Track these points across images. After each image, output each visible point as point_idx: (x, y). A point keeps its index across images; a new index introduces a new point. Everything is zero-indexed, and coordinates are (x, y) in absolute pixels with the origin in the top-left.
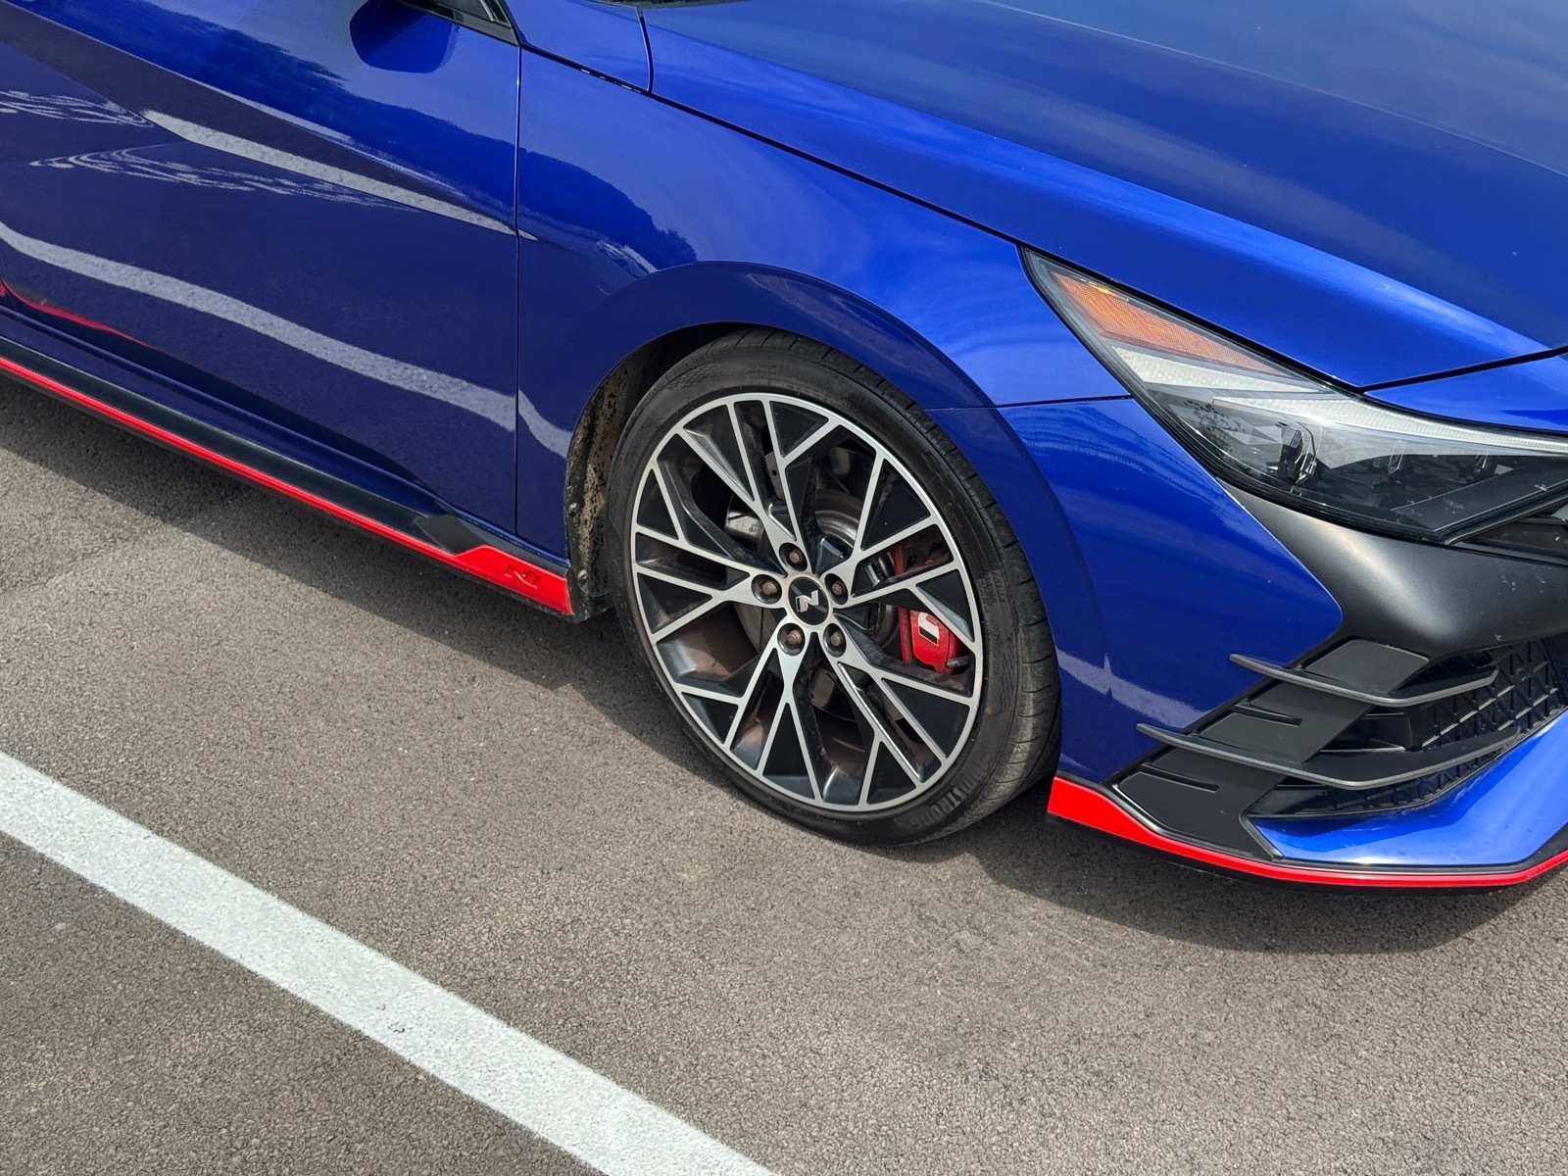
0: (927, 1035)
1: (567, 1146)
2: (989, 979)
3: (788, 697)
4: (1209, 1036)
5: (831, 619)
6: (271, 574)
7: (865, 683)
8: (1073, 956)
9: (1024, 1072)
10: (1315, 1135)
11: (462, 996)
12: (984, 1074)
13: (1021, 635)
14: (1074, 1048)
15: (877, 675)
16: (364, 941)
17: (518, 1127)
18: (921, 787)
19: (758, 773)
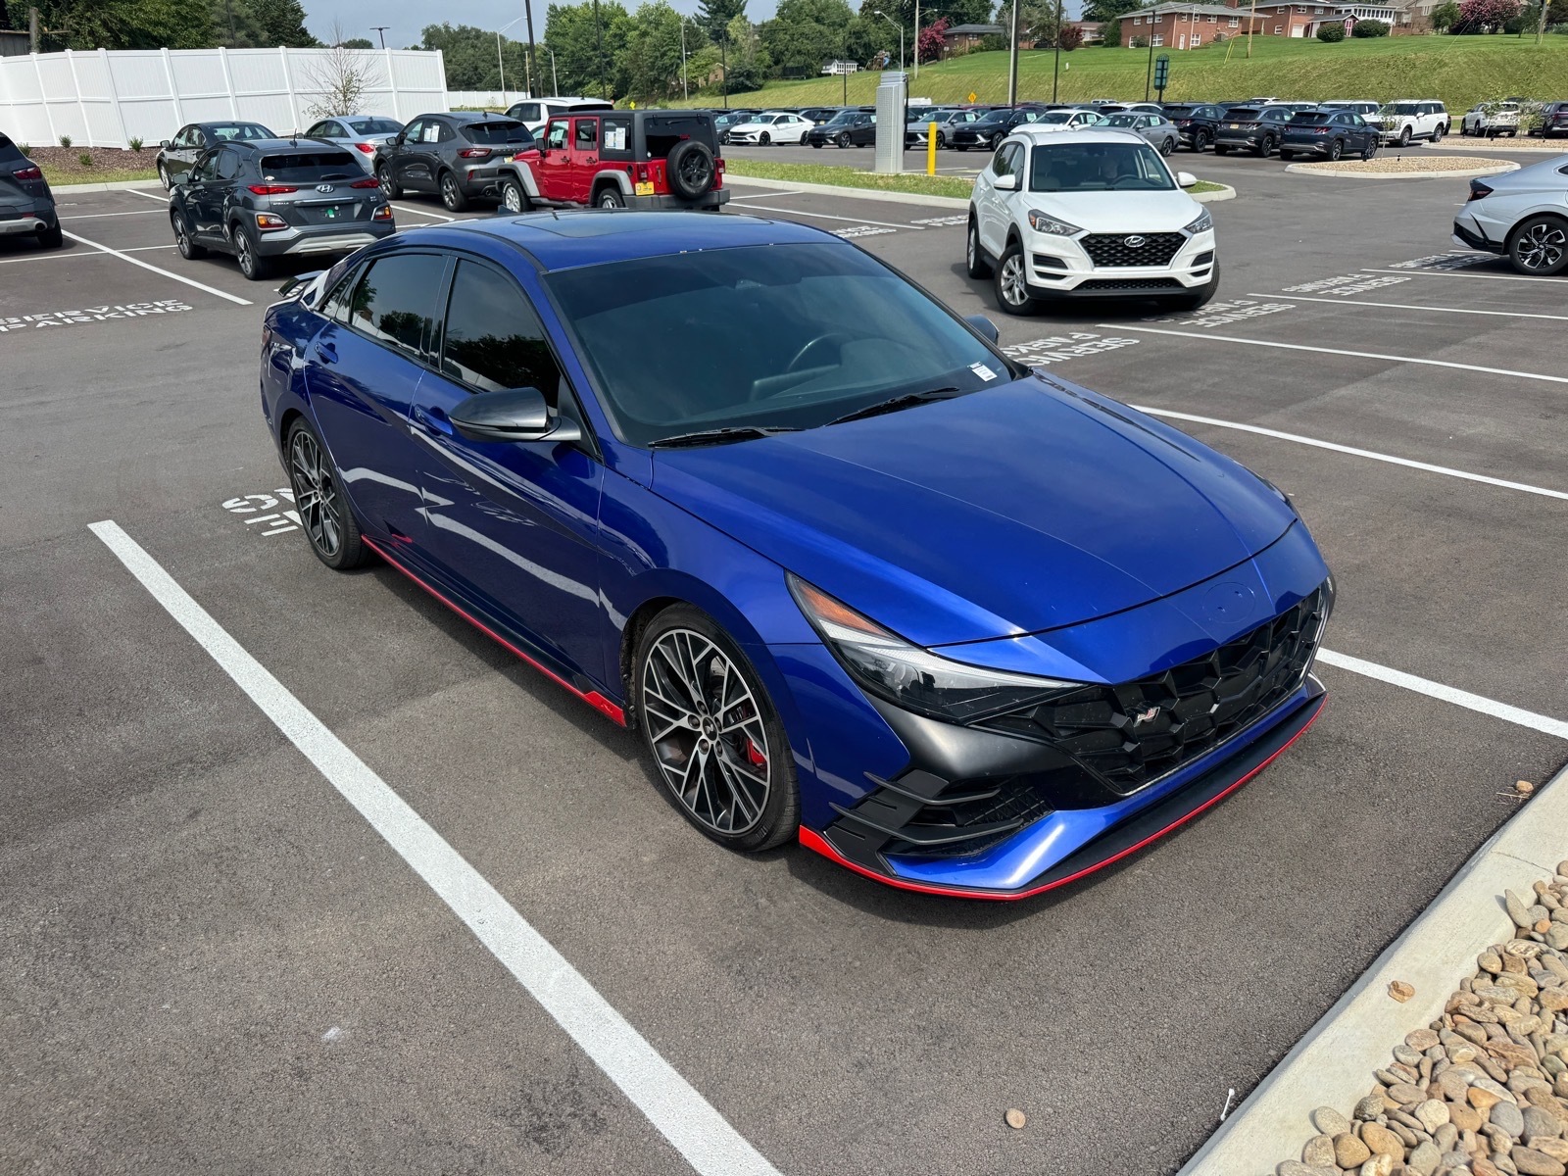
1: (529, 987)
3: (702, 775)
4: (858, 964)
5: (718, 739)
6: (528, 696)
7: (729, 770)
9: (758, 973)
11: (516, 908)
14: (788, 963)
15: (734, 767)
16: (485, 878)
17: (512, 975)
18: (751, 824)
19: (693, 810)
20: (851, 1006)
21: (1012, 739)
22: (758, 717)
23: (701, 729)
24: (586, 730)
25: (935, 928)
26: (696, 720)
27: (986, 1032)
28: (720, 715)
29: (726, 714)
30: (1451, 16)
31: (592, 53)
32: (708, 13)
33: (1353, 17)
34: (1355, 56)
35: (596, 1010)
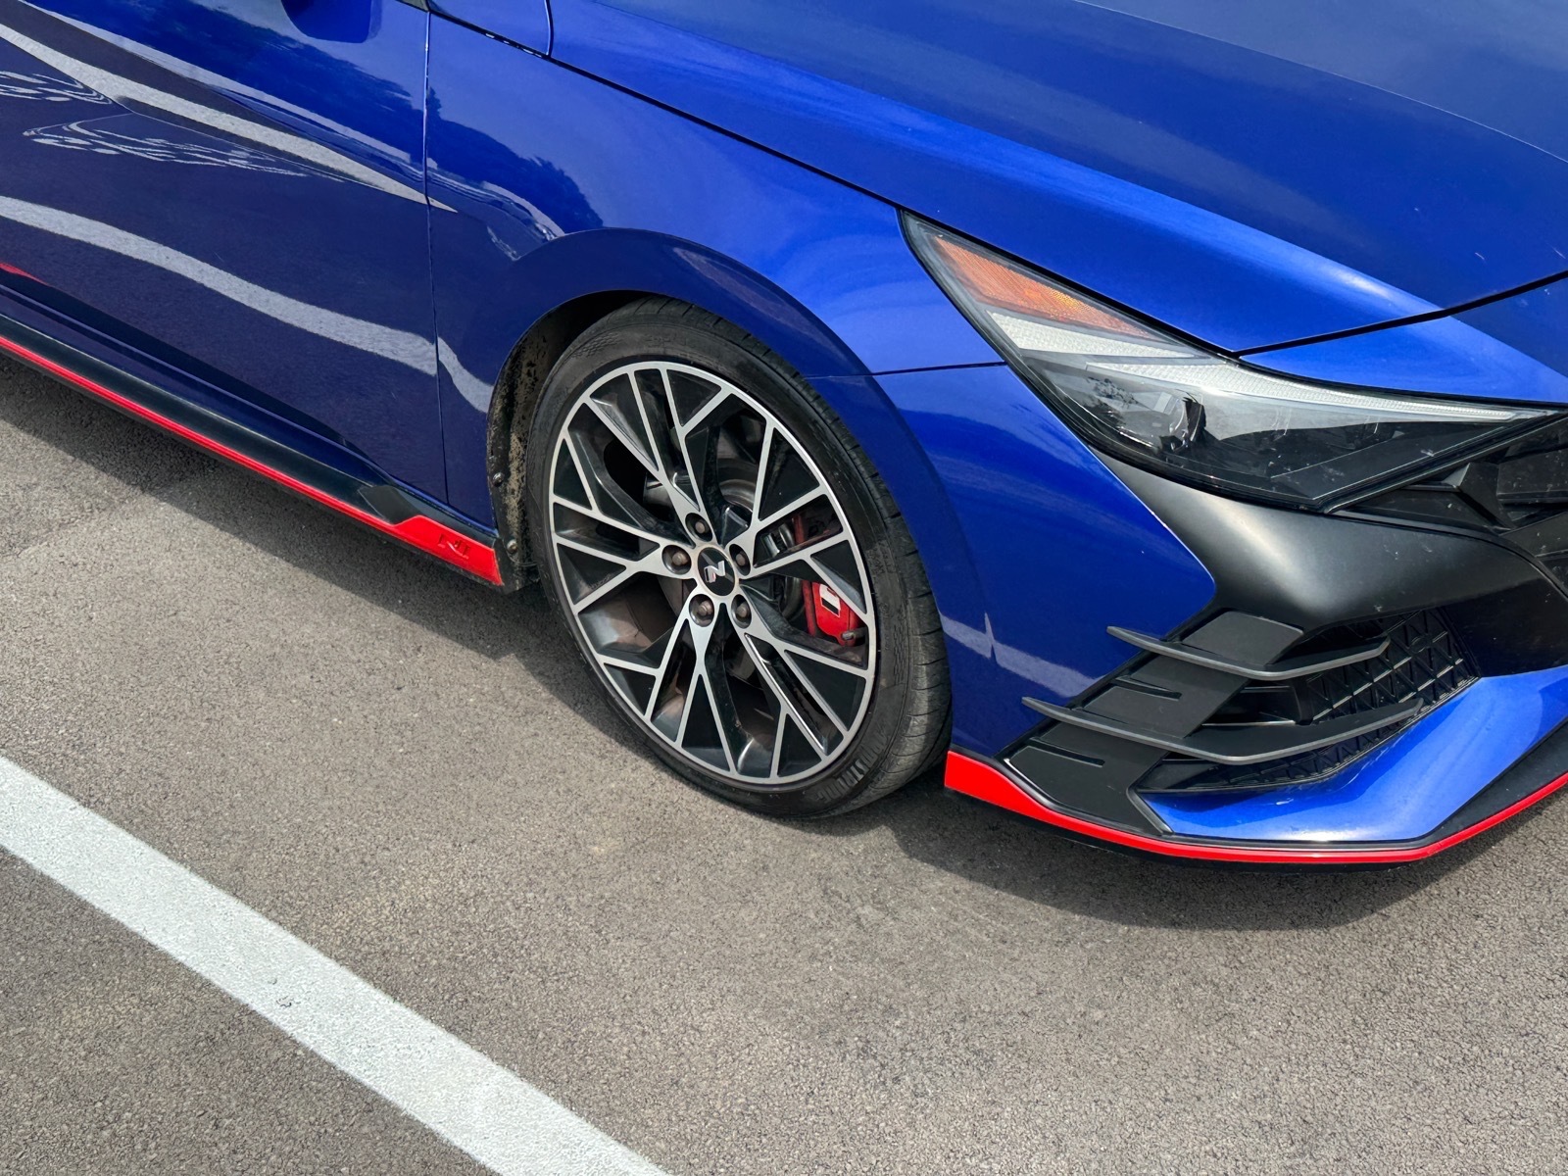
0: (812, 1012)
1: (432, 1123)
2: (885, 955)
3: (700, 669)
4: (1098, 1015)
5: (737, 590)
7: (770, 653)
8: (973, 932)
9: (903, 1050)
10: (1190, 1118)
11: (354, 970)
12: (864, 1052)
13: (910, 607)
15: (781, 646)
16: (266, 915)
17: (387, 1103)
18: (826, 760)
19: (677, 745)
21: (1420, 535)
22: (847, 534)
23: (693, 573)
24: (387, 603)
25: (1232, 933)
26: (680, 557)
27: (1398, 1122)
28: (746, 541)
29: (761, 535)
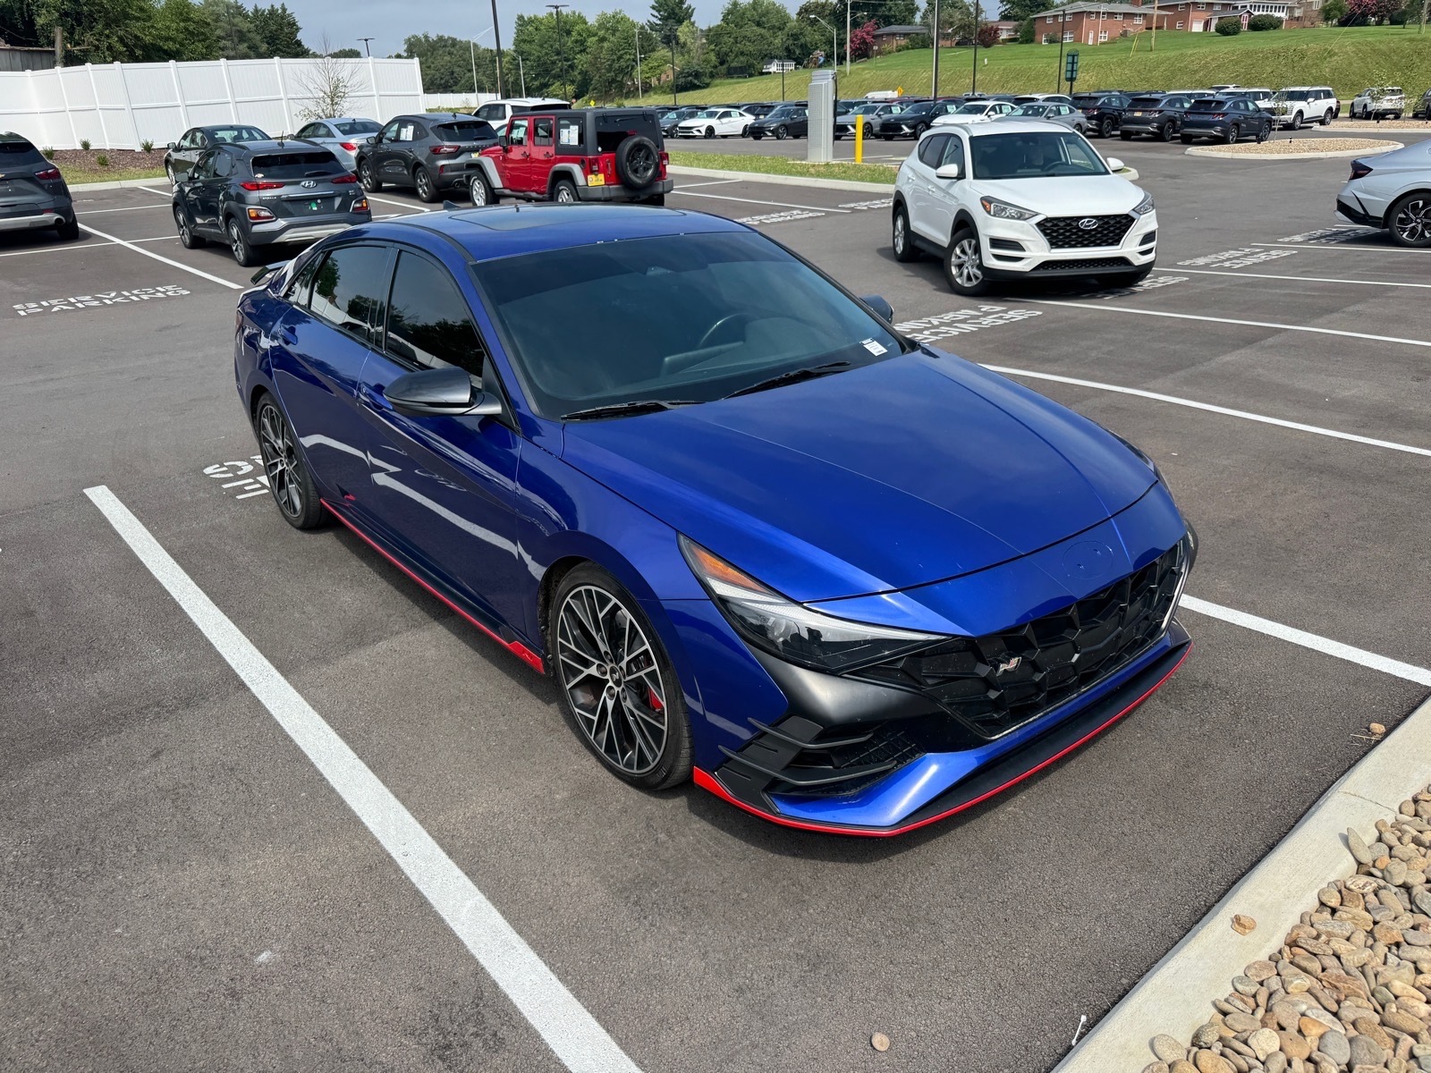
0: (621, 881)
1: (444, 916)
2: (662, 857)
3: (610, 719)
4: (745, 895)
5: (623, 686)
6: (463, 646)
7: (633, 715)
10: (767, 949)
11: (438, 842)
12: (636, 903)
14: (682, 894)
15: (636, 712)
16: (412, 814)
18: (653, 765)
19: (602, 751)
20: (736, 934)
21: (882, 688)
22: (656, 666)
23: (608, 677)
24: (513, 677)
26: (603, 669)
27: (859, 960)
28: (623, 664)
29: (629, 663)
30: (1340, 10)
31: (556, 57)
32: (660, 19)
33: (1248, 12)
34: (1251, 47)
35: (503, 937)
